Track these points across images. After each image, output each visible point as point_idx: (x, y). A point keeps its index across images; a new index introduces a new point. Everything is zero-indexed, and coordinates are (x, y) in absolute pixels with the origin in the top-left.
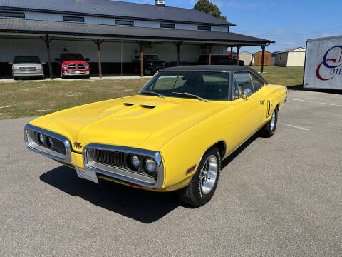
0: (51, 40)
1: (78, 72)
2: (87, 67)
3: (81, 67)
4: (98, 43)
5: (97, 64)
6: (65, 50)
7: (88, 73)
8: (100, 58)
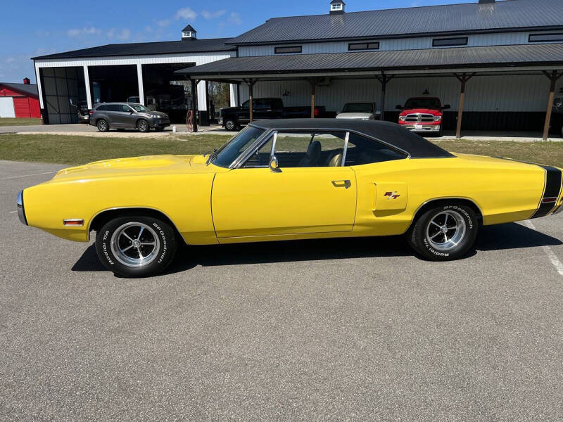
0: (390, 78)
1: (421, 127)
2: (438, 118)
3: (425, 119)
4: (464, 78)
5: (456, 113)
6: (426, 92)
7: (437, 128)
8: (461, 104)
